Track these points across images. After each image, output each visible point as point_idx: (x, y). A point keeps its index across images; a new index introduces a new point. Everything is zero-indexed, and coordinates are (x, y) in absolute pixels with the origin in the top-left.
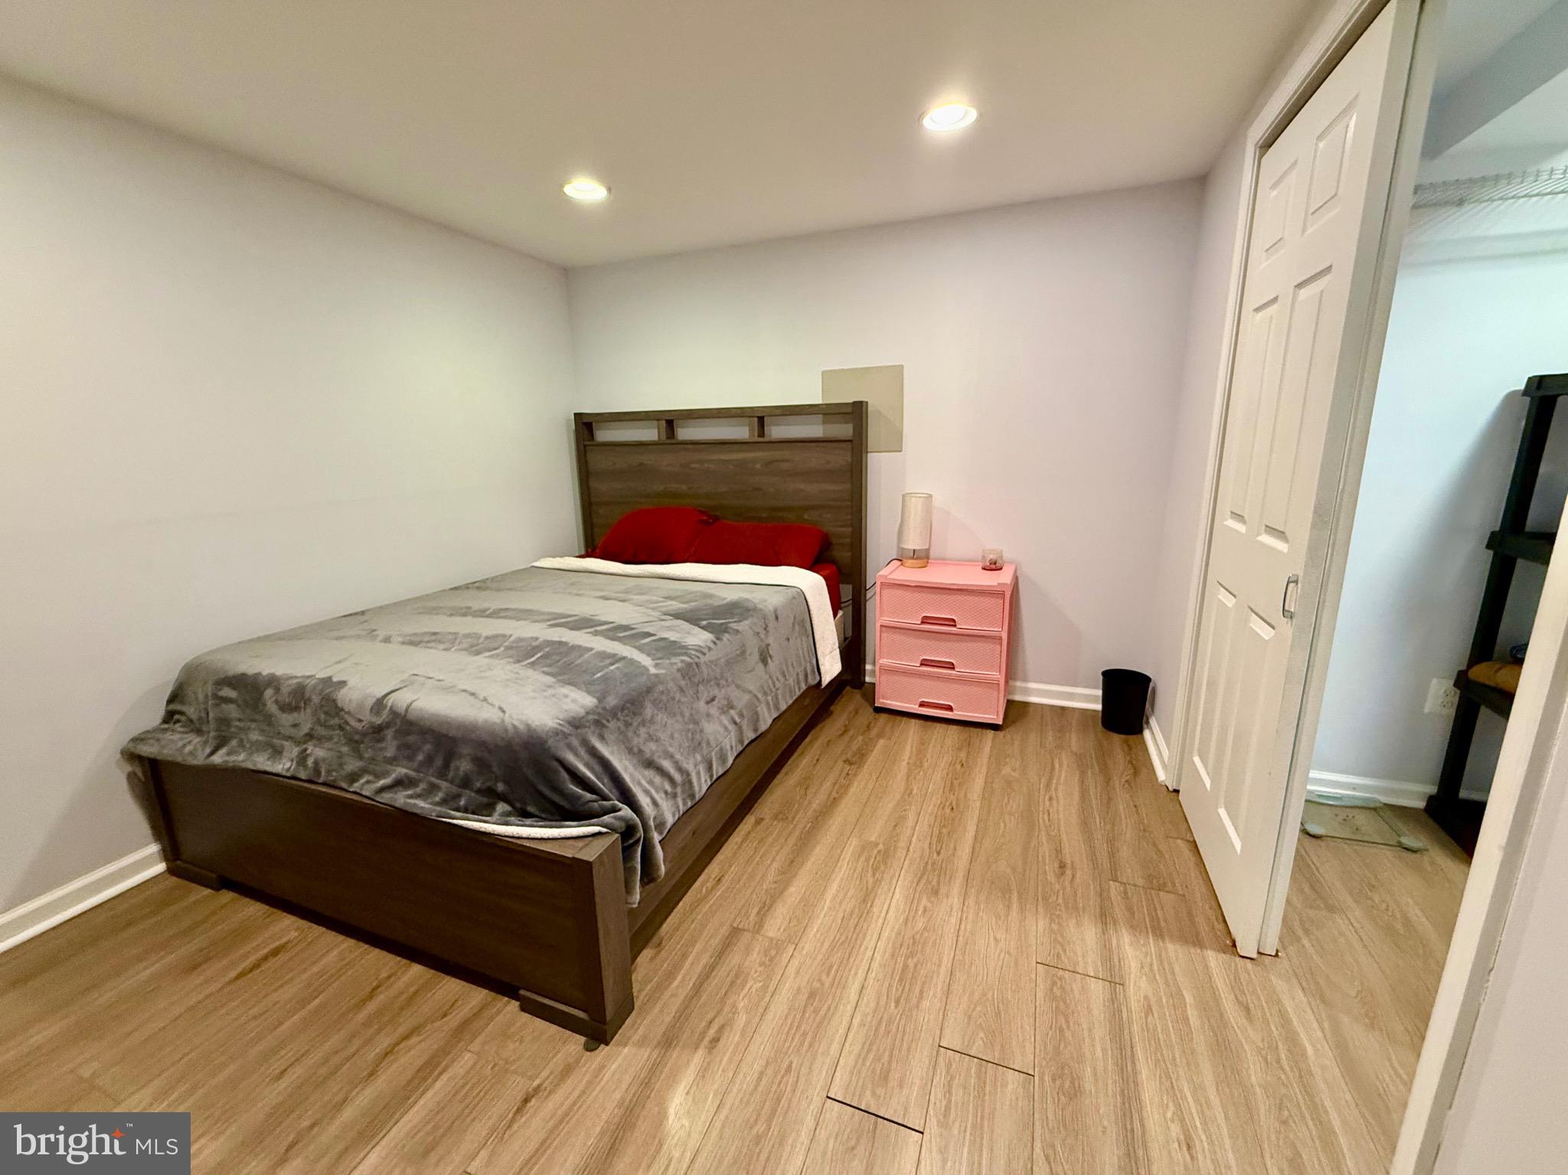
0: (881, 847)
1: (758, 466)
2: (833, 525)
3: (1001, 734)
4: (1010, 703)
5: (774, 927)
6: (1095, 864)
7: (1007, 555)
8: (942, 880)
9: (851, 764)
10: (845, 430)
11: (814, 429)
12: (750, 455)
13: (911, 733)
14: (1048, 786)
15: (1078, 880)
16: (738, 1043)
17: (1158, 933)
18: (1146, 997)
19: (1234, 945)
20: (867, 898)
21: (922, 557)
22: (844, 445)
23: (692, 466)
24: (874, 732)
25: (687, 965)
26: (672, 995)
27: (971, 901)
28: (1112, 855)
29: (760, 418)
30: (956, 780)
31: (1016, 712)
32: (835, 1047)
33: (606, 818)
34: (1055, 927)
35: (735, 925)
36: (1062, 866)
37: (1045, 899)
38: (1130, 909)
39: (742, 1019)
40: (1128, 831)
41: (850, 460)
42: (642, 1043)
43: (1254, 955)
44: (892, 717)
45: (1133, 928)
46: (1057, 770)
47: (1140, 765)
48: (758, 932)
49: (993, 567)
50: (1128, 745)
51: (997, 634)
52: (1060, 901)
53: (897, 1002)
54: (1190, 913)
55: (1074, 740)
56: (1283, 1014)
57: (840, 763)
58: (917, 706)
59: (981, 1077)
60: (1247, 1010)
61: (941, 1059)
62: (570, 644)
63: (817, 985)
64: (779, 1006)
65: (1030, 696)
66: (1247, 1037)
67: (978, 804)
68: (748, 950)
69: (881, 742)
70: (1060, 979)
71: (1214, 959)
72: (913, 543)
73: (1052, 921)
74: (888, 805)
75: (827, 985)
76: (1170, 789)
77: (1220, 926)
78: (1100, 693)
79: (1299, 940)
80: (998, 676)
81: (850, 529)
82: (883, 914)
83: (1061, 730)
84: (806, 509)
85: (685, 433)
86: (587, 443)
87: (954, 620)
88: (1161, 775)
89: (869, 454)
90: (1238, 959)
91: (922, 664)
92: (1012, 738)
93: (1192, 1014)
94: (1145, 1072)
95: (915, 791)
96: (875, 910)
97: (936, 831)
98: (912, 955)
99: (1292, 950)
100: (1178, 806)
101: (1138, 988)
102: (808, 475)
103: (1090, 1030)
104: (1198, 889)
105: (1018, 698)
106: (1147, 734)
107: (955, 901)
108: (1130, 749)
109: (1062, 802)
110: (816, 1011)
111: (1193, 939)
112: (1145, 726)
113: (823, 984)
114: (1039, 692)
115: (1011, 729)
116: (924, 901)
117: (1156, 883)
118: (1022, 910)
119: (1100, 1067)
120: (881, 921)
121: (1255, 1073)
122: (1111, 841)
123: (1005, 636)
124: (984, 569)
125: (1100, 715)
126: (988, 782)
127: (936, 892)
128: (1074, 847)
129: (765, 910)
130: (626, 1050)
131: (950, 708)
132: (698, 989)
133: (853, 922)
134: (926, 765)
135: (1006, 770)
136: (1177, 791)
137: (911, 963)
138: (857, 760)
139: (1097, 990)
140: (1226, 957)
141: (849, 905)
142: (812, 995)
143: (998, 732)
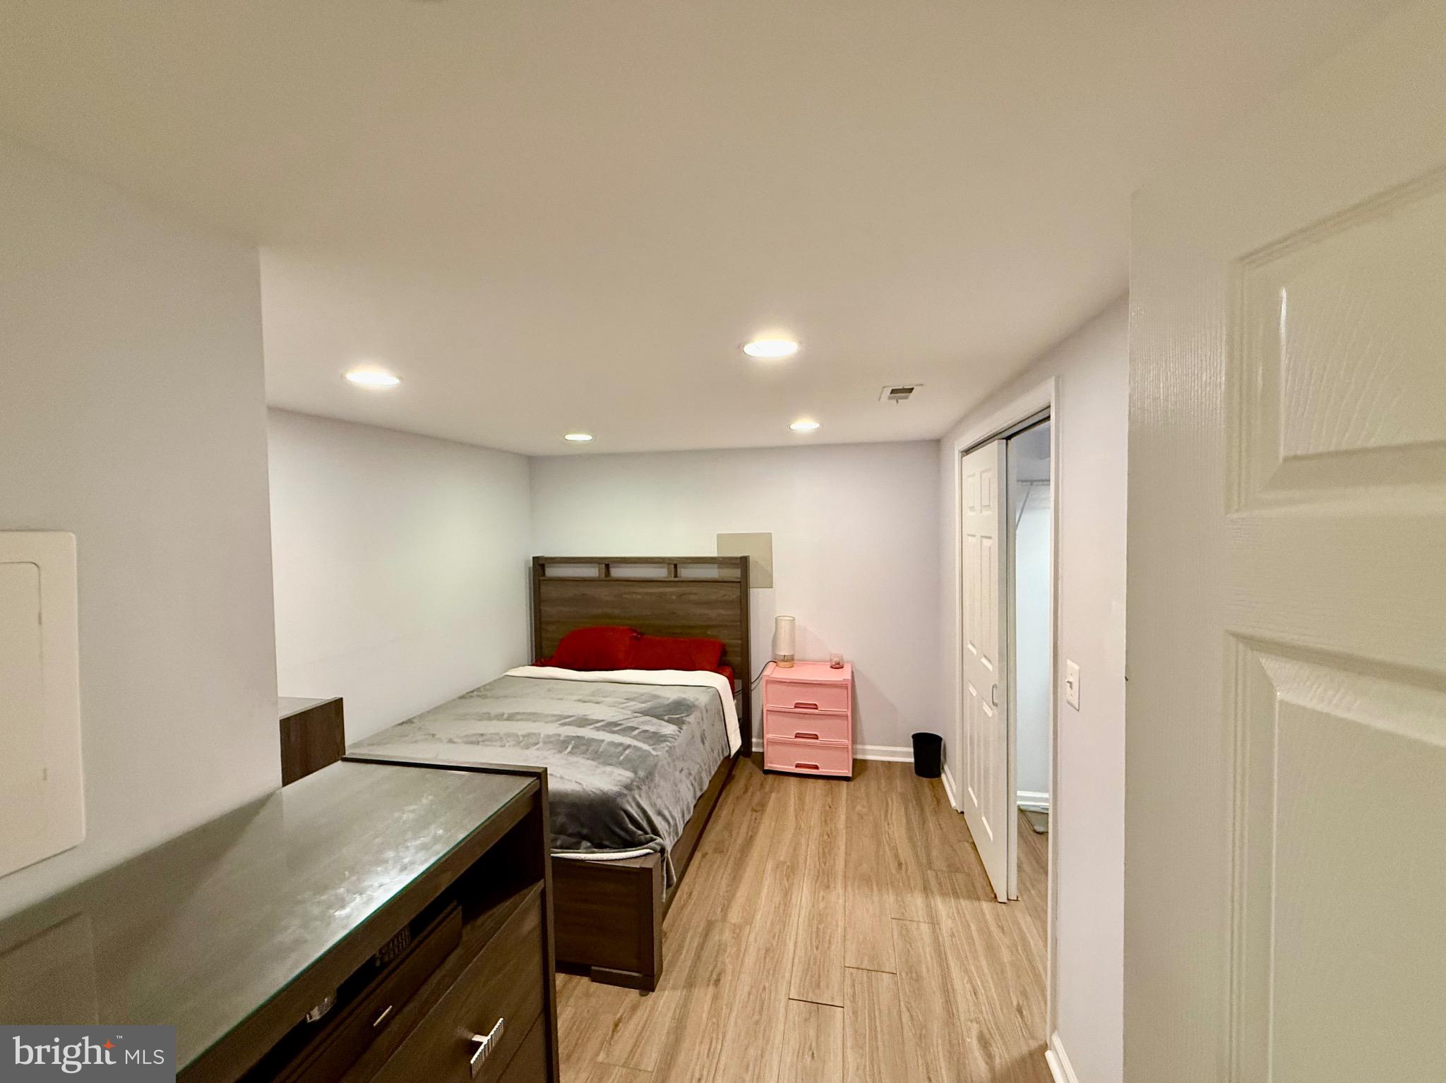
0: (789, 863)
1: (674, 597)
2: (726, 637)
3: (852, 783)
4: (855, 761)
5: (734, 916)
6: (919, 863)
7: (846, 658)
8: (830, 880)
9: (756, 811)
10: (735, 573)
11: (712, 573)
12: (668, 590)
13: (792, 787)
14: (886, 816)
15: (909, 871)
16: (732, 980)
17: (956, 895)
18: (951, 929)
19: (996, 897)
20: (787, 893)
21: (790, 660)
22: (734, 584)
23: (624, 596)
24: (767, 789)
25: (687, 943)
26: (684, 962)
27: (849, 889)
28: (928, 855)
29: (674, 564)
30: (828, 815)
31: (860, 766)
32: (787, 975)
33: (651, 844)
34: (899, 898)
35: (709, 919)
36: (900, 864)
37: (892, 883)
38: (940, 884)
39: (729, 968)
40: (936, 841)
41: (739, 594)
42: (674, 988)
43: (1006, 901)
44: (777, 777)
45: (943, 894)
46: (890, 806)
47: (940, 797)
48: (725, 921)
49: (838, 666)
50: (932, 785)
51: (844, 713)
52: (901, 884)
53: (817, 948)
54: (973, 884)
55: (898, 783)
56: (1020, 929)
57: (749, 813)
58: (794, 768)
59: (869, 978)
60: (1003, 929)
61: (846, 973)
62: (586, 737)
63: (768, 945)
64: (750, 959)
65: (866, 755)
66: (1002, 941)
67: (844, 831)
68: (722, 932)
69: (773, 795)
70: (905, 926)
71: (986, 906)
72: (784, 651)
73: (897, 895)
74: (788, 836)
75: (775, 944)
76: (959, 811)
77: (988, 889)
78: (912, 750)
79: (1029, 891)
80: (847, 742)
81: (740, 642)
82: (798, 903)
83: (890, 779)
84: (708, 627)
85: (617, 572)
86: (541, 578)
87: (816, 705)
88: (953, 804)
89: (751, 589)
90: (999, 904)
91: (796, 737)
92: (860, 786)
93: (975, 934)
94: (952, 963)
95: (803, 827)
96: (794, 901)
97: (821, 851)
98: (820, 923)
99: (1025, 897)
100: (964, 822)
101: (946, 924)
102: (709, 604)
103: (923, 948)
104: (977, 870)
105: (859, 757)
106: (943, 776)
107: (840, 890)
108: (933, 787)
109: (895, 825)
110: (772, 958)
111: (973, 896)
112: (941, 770)
113: (772, 944)
114: (874, 752)
115: (858, 779)
116: (821, 894)
117: (953, 868)
118: (880, 890)
119: (930, 965)
120: (798, 907)
121: (1006, 956)
122: (927, 847)
123: (849, 714)
124: (832, 667)
125: (913, 765)
126: (848, 818)
127: (828, 887)
128: (905, 853)
129: (725, 910)
130: (666, 992)
131: (816, 767)
132: (698, 957)
133: (781, 910)
134: (806, 808)
135: (859, 808)
136: (962, 813)
137: (821, 927)
138: (761, 808)
139: (925, 928)
140: (992, 904)
141: (777, 899)
142: (767, 950)
143: (850, 782)
